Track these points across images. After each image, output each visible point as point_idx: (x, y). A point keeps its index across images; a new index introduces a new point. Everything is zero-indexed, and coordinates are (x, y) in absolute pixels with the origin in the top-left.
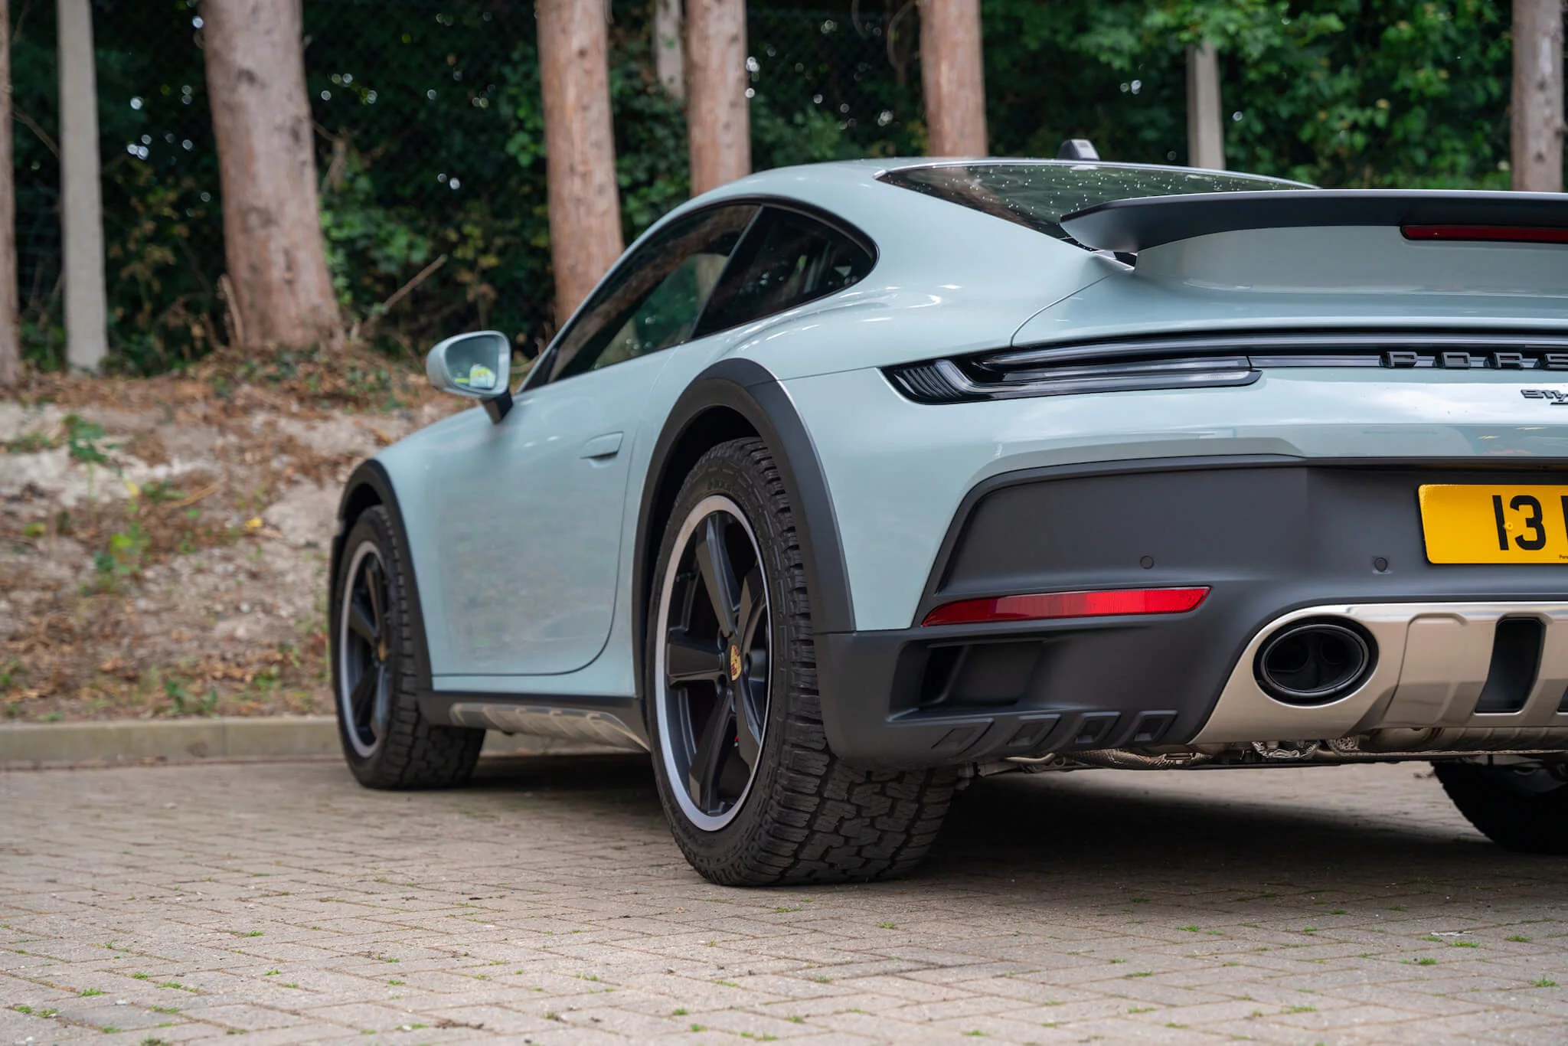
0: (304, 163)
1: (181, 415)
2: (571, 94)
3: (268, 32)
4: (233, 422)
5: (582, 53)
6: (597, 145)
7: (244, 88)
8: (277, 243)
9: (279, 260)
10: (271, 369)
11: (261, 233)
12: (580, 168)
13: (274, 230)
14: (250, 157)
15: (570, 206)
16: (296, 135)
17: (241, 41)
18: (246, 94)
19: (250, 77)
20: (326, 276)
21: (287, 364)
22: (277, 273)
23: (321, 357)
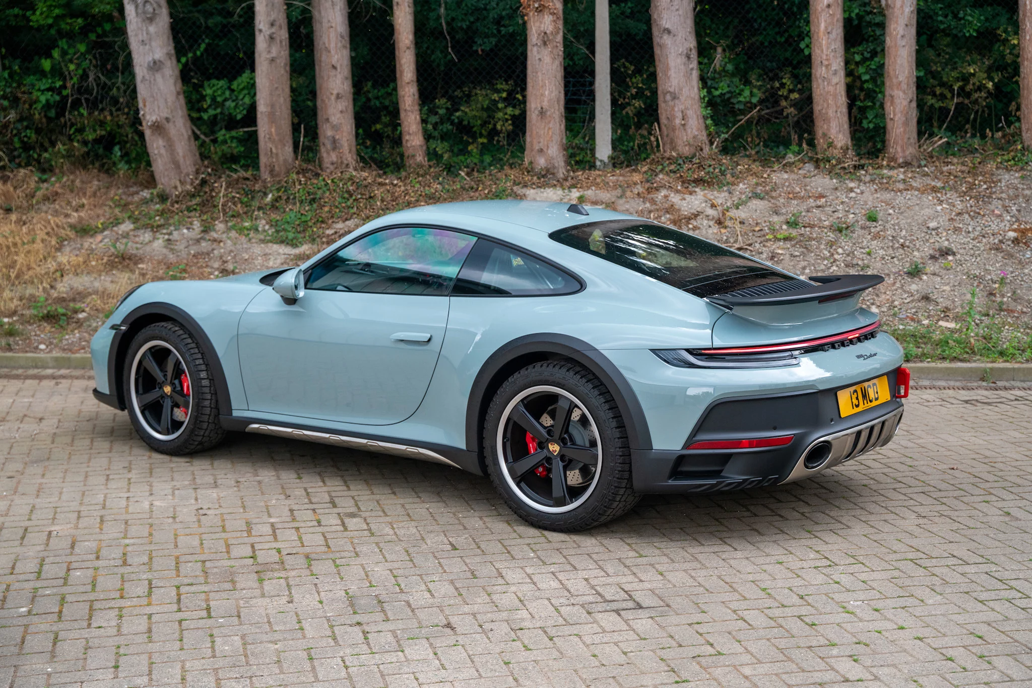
0: (692, 69)
1: (628, 194)
2: (823, 26)
3: (677, 10)
4: (650, 196)
5: (829, 6)
6: (835, 51)
7: (665, 37)
8: (679, 107)
9: (679, 115)
10: (672, 167)
11: (671, 103)
12: (825, 63)
13: (677, 101)
14: (668, 68)
15: (820, 81)
16: (688, 57)
17: (665, 15)
18: (667, 40)
19: (668, 31)
20: (701, 121)
21: (680, 164)
22: (678, 121)
23: (696, 160)
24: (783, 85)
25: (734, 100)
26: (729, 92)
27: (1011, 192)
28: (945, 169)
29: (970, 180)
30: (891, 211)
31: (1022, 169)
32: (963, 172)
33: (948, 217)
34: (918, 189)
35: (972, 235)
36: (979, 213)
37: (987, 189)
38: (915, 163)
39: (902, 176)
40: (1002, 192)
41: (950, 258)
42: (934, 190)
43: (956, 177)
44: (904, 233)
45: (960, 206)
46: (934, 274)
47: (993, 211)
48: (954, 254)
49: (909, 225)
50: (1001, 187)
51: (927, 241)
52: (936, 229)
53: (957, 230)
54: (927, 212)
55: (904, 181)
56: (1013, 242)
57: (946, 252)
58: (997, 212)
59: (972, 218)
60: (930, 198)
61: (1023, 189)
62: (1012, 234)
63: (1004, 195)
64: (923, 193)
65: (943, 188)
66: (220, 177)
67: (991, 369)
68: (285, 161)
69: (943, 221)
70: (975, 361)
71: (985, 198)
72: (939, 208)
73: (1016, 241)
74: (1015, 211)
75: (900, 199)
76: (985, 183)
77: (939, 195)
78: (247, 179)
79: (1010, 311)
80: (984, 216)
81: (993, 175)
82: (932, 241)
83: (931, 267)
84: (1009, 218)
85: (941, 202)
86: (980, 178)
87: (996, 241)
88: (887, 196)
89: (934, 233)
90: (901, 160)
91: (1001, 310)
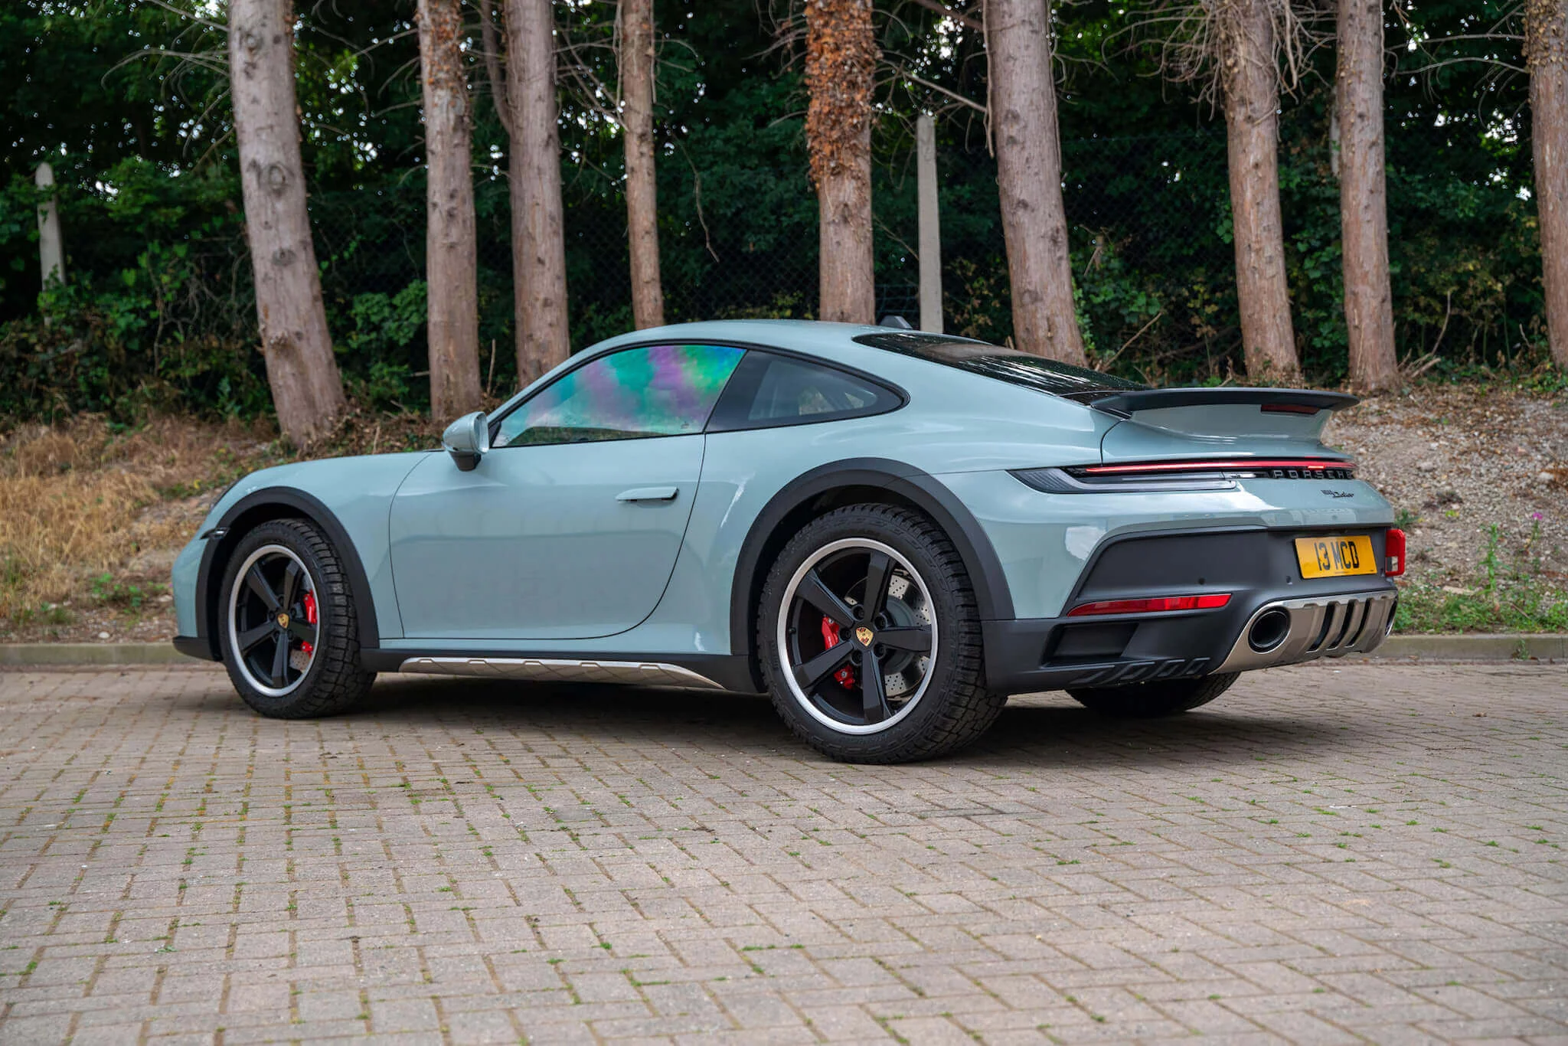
0: (1060, 258)
2: (1249, 195)
3: (1037, 174)
5: (1257, 166)
6: (1268, 229)
7: (1020, 212)
8: (1042, 313)
9: (1044, 324)
11: (1031, 307)
12: (1255, 246)
13: (1039, 304)
14: (1025, 257)
15: (1248, 273)
16: (1055, 241)
17: (1019, 182)
18: (1022, 216)
19: (1024, 205)
20: (1076, 333)
22: (1042, 333)
24: (1195, 295)
25: (1124, 312)
26: (1117, 299)
27: (1540, 425)
28: (1440, 398)
29: (1478, 410)
30: (1362, 450)
31: (1554, 396)
32: (1466, 401)
33: (1448, 456)
34: (1402, 423)
35: (1485, 479)
36: (1494, 452)
37: (1504, 421)
38: (1393, 390)
39: (1376, 407)
40: (1528, 426)
41: (1455, 506)
42: (1425, 423)
43: (1456, 407)
44: (1383, 476)
45: (1465, 443)
46: (1432, 527)
47: (1516, 449)
48: (1460, 501)
49: (1391, 466)
50: (1525, 420)
51: (1419, 485)
52: (1432, 470)
53: (1461, 472)
54: (1416, 450)
55: (1380, 413)
56: (1548, 486)
57: (1448, 499)
58: (1520, 450)
59: (1485, 458)
60: (1420, 432)
61: (1558, 421)
62: (1546, 476)
63: (1530, 430)
64: (1408, 426)
65: (1439, 421)
66: (373, 421)
67: (1527, 640)
68: (468, 394)
69: (1441, 460)
70: (1502, 632)
71: (1503, 433)
72: (1434, 445)
73: (1552, 485)
74: (1548, 449)
75: (1374, 435)
76: (1500, 414)
77: (1433, 429)
78: (412, 422)
79: (1551, 574)
80: (1502, 455)
81: (1511, 404)
82: (1426, 485)
83: (1427, 518)
84: (1539, 457)
85: (1436, 438)
86: (1493, 408)
87: (1523, 485)
88: (1356, 431)
89: (1428, 475)
90: (1373, 386)
91: (1537, 572)
